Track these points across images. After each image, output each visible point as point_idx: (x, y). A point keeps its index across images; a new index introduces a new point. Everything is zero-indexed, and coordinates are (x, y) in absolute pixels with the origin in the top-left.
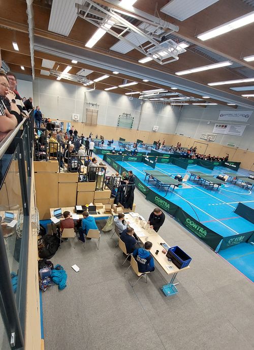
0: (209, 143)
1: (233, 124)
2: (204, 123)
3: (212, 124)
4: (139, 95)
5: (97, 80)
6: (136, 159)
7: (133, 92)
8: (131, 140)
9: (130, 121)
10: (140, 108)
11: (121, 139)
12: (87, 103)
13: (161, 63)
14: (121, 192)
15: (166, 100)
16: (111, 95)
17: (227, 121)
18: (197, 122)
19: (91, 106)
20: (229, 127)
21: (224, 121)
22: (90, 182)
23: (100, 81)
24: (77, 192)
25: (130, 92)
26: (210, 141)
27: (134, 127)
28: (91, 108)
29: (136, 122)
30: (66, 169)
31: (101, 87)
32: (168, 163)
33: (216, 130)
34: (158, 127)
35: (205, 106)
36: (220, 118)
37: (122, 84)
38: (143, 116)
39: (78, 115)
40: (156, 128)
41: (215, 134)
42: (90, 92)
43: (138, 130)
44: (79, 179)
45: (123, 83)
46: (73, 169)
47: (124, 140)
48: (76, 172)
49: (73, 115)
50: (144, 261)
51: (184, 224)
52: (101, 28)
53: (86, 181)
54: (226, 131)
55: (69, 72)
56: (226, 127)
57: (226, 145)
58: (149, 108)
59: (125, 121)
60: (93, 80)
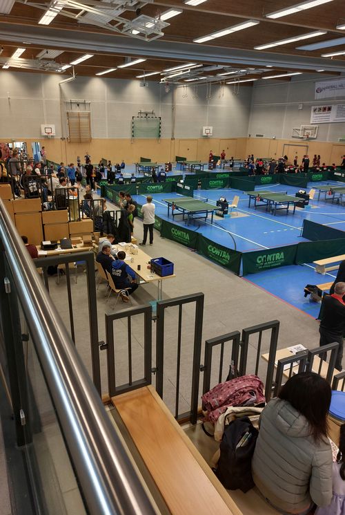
0: (308, 143)
1: (340, 103)
2: (293, 108)
3: (307, 108)
4: (158, 77)
5: (75, 63)
6: (161, 187)
7: (146, 73)
8: (161, 158)
9: (155, 125)
10: (169, 98)
11: (143, 160)
12: (68, 103)
13: (147, 40)
14: (107, 221)
15: (211, 78)
16: (109, 84)
17: (330, 99)
18: (281, 109)
19: (74, 106)
20: (334, 108)
21: (325, 99)
22: (59, 210)
23: (81, 63)
24: (43, 225)
25: (142, 74)
26: (309, 139)
27: (166, 135)
28: (76, 110)
29: (166, 125)
30: (23, 196)
31: (85, 72)
32: (223, 187)
33: (315, 118)
34: (211, 128)
35: (289, 78)
36: (318, 96)
37: (124, 63)
38: (177, 112)
39: (53, 126)
40: (207, 130)
41: (315, 126)
42: (70, 83)
43: (173, 139)
44: (43, 207)
45: (124, 61)
46: (32, 194)
47: (149, 160)
48: (38, 197)
49: (43, 127)
50: (118, 273)
51: (207, 255)
52: (51, 10)
53: (53, 209)
54: (332, 117)
55: (21, 56)
56: (330, 109)
57: (338, 142)
58: (186, 96)
59: (145, 125)
60: (68, 63)
